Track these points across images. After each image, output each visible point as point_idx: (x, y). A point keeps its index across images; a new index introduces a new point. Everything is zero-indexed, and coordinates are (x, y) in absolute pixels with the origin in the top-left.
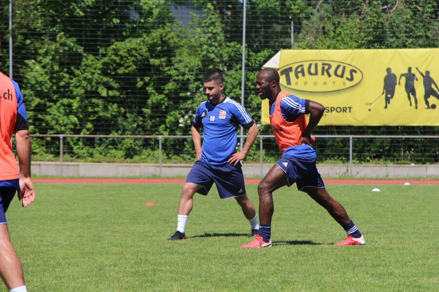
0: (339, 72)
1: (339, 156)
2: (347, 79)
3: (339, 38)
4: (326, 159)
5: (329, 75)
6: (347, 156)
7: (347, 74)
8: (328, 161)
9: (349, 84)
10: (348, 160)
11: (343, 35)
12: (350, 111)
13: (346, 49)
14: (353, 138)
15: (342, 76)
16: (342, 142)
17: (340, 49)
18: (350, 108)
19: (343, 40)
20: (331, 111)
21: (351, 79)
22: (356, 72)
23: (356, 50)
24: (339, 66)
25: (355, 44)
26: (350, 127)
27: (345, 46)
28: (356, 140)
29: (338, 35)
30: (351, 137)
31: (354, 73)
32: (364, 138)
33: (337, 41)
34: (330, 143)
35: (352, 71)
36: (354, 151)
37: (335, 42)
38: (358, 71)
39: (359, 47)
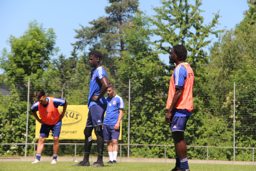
0: (72, 115)
1: (71, 153)
2: (75, 118)
3: (72, 100)
4: (65, 155)
5: (67, 117)
6: (74, 153)
7: (75, 116)
8: (66, 155)
9: (76, 121)
10: (74, 155)
11: (73, 99)
12: (76, 133)
13: (74, 105)
14: (77, 145)
15: (73, 117)
16: (72, 147)
17: (71, 105)
18: (76, 131)
19: (73, 101)
20: (68, 133)
21: (77, 119)
22: (79, 115)
23: (79, 106)
24: (71, 113)
25: (78, 103)
26: (76, 140)
27: (74, 104)
28: (79, 146)
29: (71, 99)
30: (76, 144)
31: (78, 116)
32: (82, 145)
33: (71, 101)
34: (67, 147)
35: (77, 115)
36: (77, 151)
37: (69, 102)
38: (80, 115)
39: (80, 104)
